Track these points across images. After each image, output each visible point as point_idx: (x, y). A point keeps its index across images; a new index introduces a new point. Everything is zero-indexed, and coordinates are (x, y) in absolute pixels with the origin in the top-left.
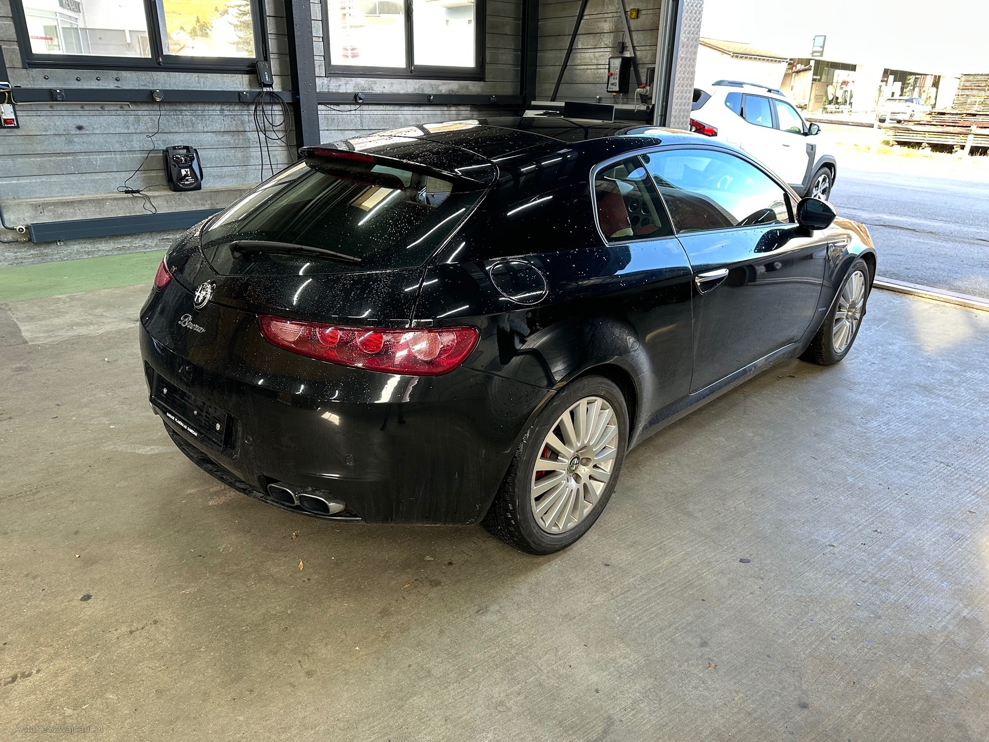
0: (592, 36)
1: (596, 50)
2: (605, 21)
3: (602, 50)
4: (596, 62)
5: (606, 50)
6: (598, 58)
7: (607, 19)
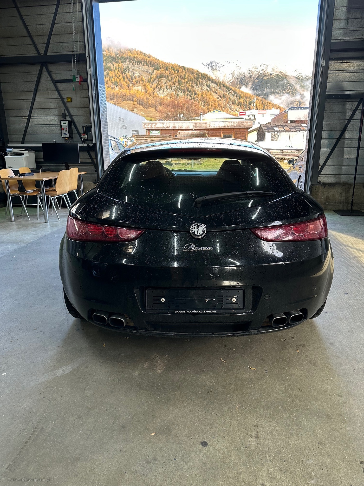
0: (44, 109)
1: (47, 117)
2: (51, 103)
3: (52, 117)
4: (49, 123)
5: (54, 117)
6: (50, 121)
7: (52, 102)
